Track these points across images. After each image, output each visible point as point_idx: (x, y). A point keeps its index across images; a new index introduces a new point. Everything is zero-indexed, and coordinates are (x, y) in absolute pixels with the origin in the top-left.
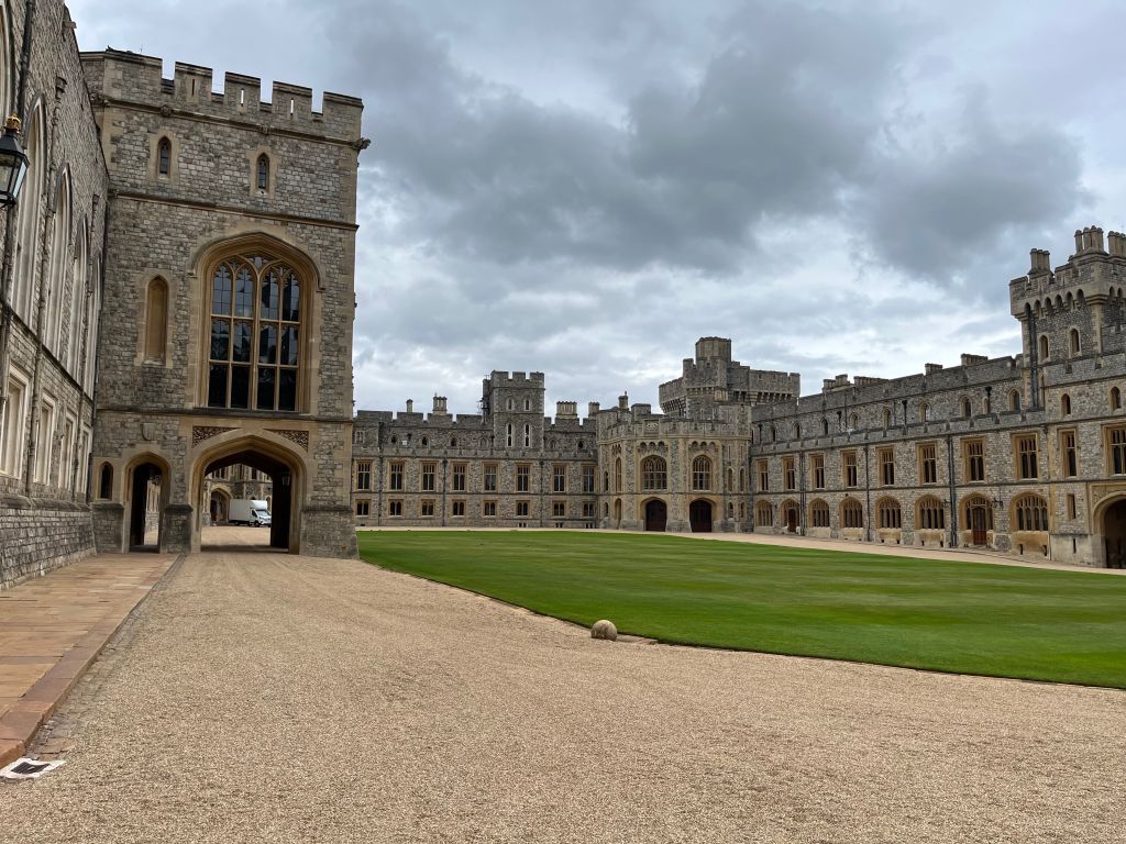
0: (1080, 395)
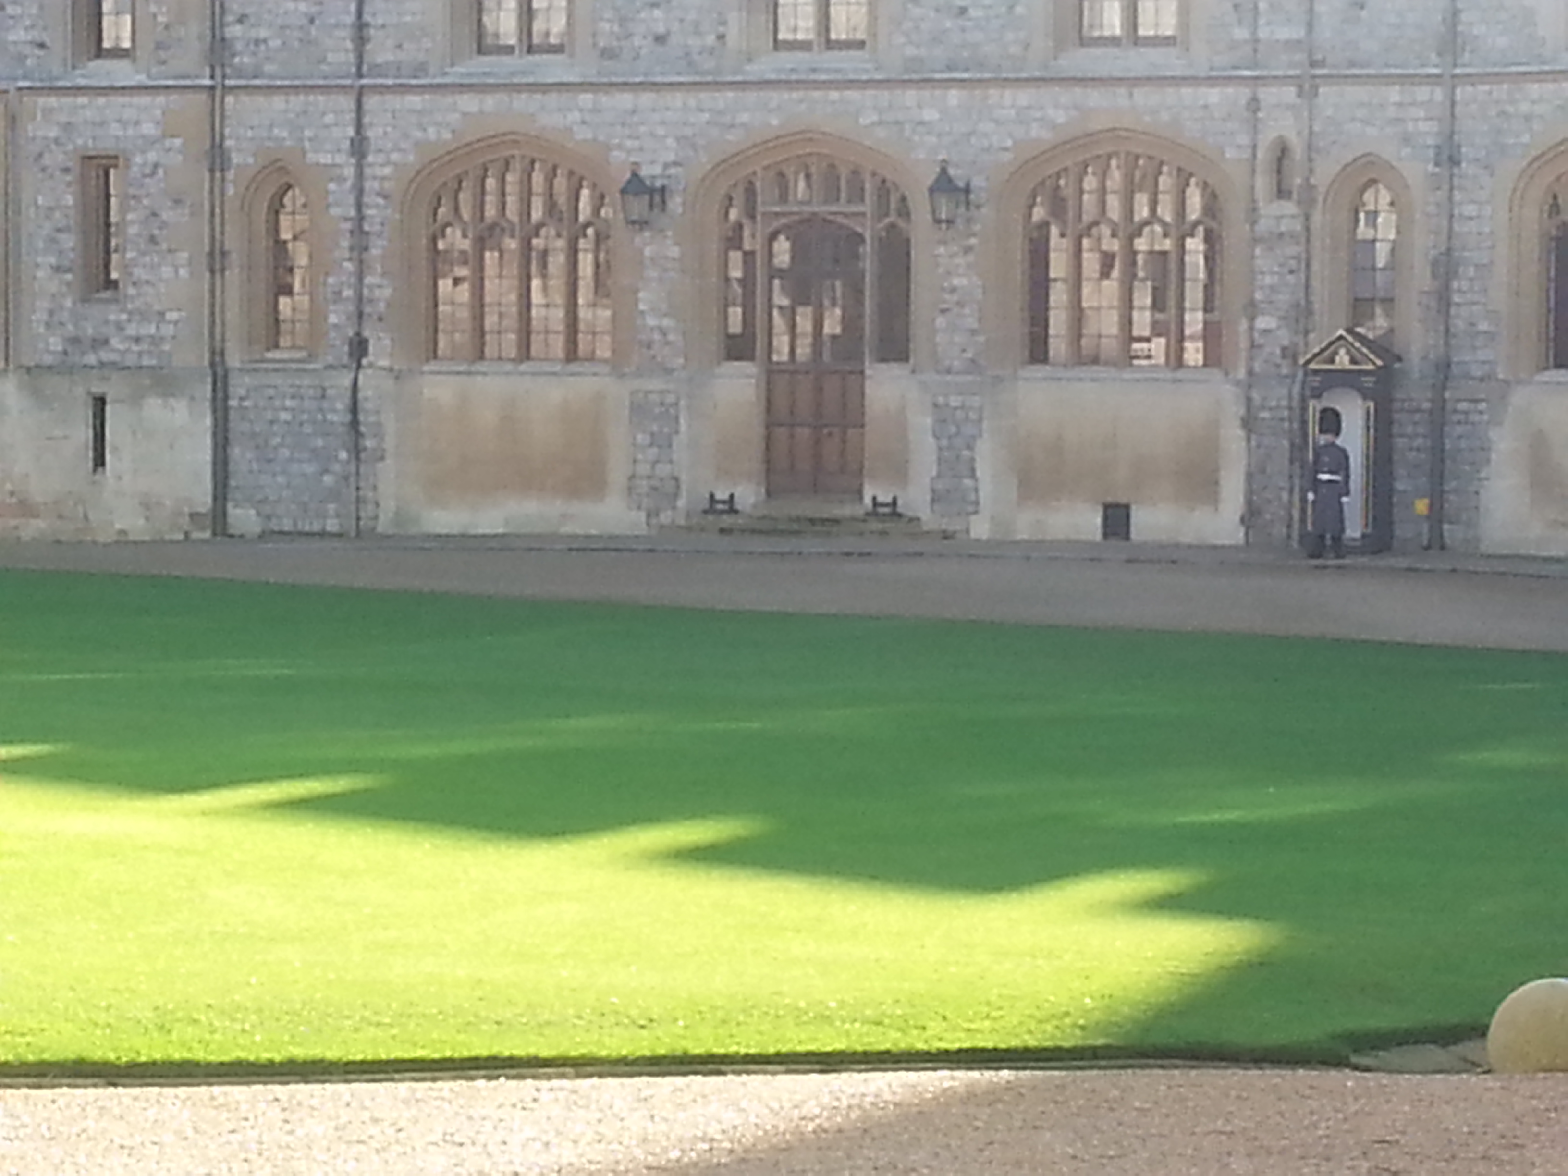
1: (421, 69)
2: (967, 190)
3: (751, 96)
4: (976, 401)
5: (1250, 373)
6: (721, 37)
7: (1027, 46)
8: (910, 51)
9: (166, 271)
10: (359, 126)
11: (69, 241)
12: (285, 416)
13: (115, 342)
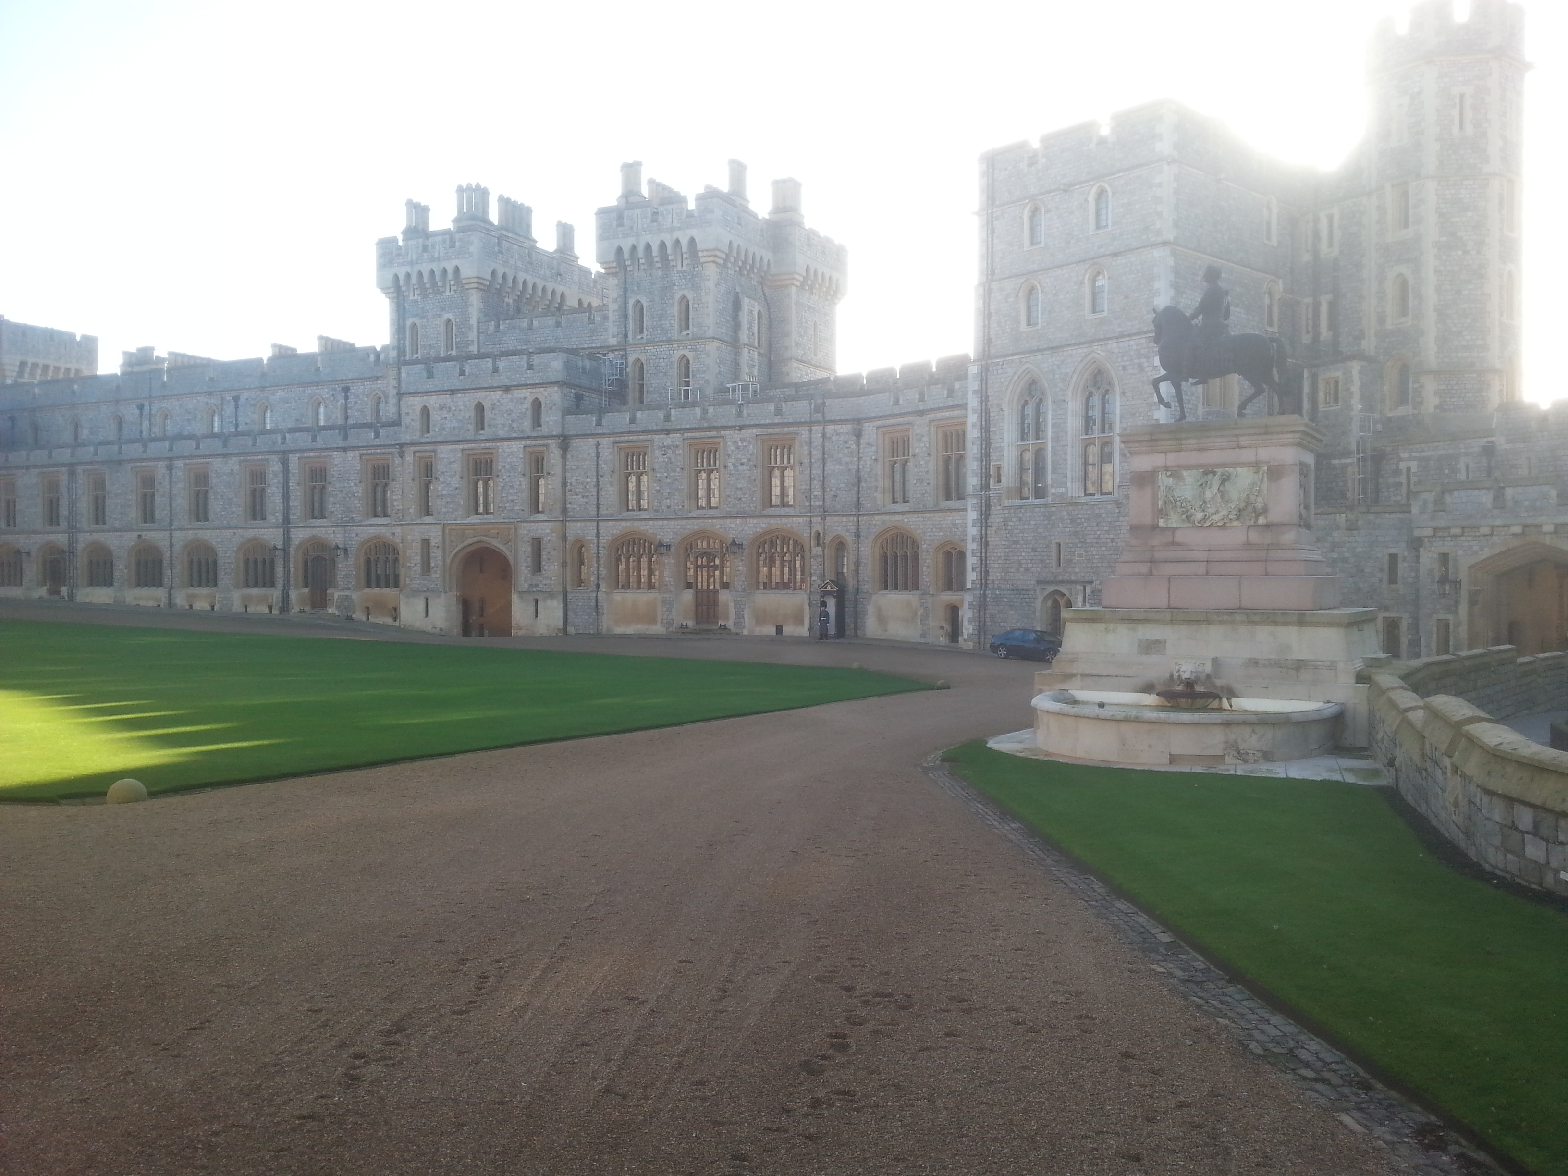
0: (441, 408)
1: (612, 515)
2: (742, 545)
3: (690, 521)
4: (744, 599)
5: (811, 592)
6: (683, 506)
7: (756, 508)
8: (728, 509)
9: (552, 567)
10: (598, 530)
11: (529, 560)
12: (580, 604)
13: (541, 586)
